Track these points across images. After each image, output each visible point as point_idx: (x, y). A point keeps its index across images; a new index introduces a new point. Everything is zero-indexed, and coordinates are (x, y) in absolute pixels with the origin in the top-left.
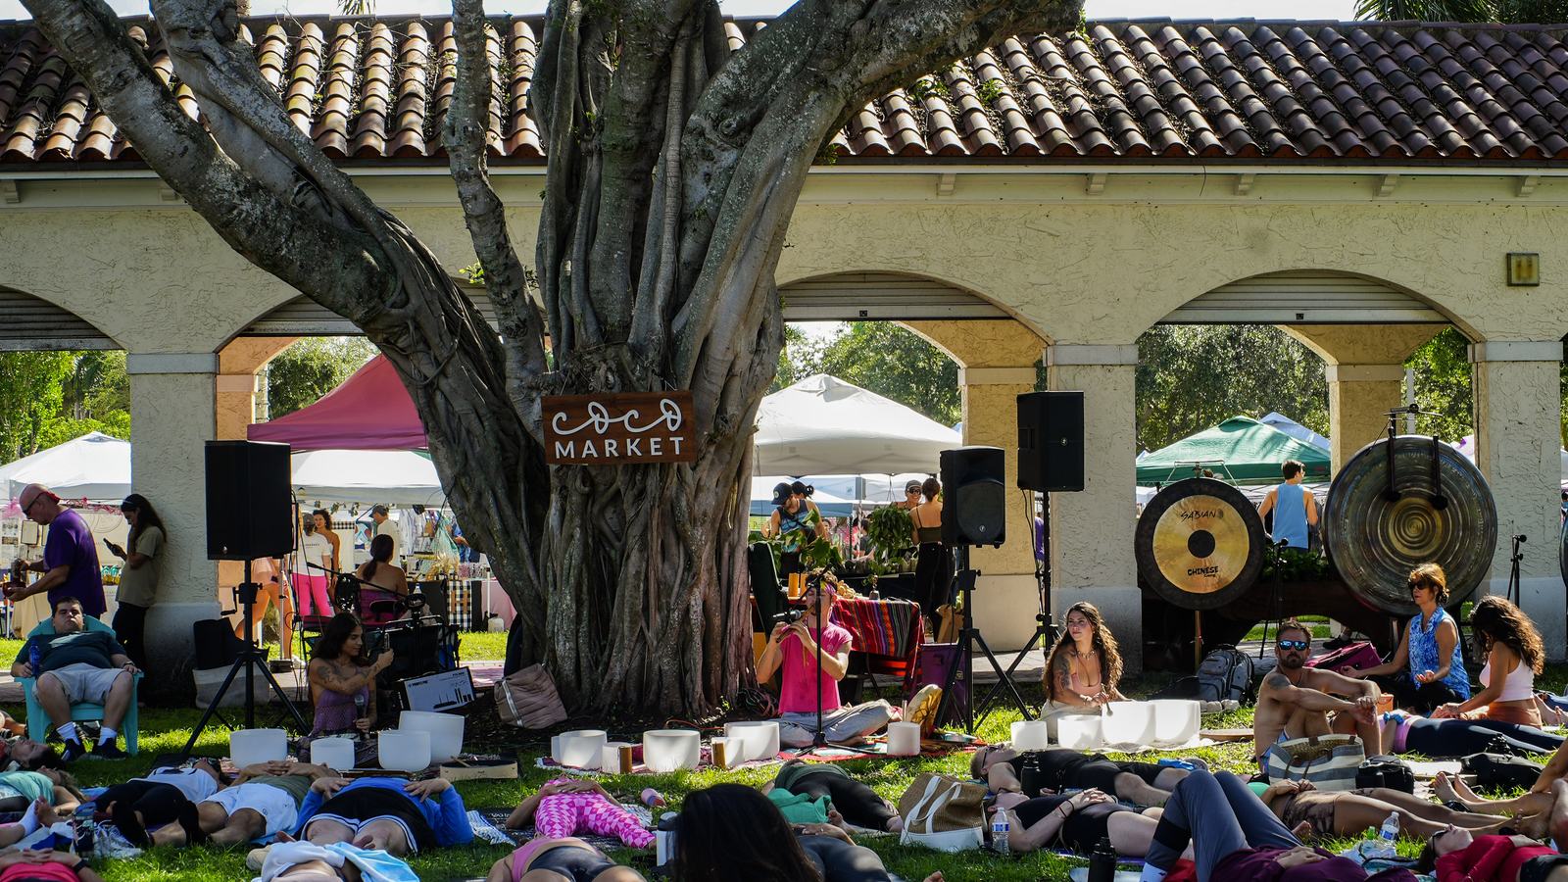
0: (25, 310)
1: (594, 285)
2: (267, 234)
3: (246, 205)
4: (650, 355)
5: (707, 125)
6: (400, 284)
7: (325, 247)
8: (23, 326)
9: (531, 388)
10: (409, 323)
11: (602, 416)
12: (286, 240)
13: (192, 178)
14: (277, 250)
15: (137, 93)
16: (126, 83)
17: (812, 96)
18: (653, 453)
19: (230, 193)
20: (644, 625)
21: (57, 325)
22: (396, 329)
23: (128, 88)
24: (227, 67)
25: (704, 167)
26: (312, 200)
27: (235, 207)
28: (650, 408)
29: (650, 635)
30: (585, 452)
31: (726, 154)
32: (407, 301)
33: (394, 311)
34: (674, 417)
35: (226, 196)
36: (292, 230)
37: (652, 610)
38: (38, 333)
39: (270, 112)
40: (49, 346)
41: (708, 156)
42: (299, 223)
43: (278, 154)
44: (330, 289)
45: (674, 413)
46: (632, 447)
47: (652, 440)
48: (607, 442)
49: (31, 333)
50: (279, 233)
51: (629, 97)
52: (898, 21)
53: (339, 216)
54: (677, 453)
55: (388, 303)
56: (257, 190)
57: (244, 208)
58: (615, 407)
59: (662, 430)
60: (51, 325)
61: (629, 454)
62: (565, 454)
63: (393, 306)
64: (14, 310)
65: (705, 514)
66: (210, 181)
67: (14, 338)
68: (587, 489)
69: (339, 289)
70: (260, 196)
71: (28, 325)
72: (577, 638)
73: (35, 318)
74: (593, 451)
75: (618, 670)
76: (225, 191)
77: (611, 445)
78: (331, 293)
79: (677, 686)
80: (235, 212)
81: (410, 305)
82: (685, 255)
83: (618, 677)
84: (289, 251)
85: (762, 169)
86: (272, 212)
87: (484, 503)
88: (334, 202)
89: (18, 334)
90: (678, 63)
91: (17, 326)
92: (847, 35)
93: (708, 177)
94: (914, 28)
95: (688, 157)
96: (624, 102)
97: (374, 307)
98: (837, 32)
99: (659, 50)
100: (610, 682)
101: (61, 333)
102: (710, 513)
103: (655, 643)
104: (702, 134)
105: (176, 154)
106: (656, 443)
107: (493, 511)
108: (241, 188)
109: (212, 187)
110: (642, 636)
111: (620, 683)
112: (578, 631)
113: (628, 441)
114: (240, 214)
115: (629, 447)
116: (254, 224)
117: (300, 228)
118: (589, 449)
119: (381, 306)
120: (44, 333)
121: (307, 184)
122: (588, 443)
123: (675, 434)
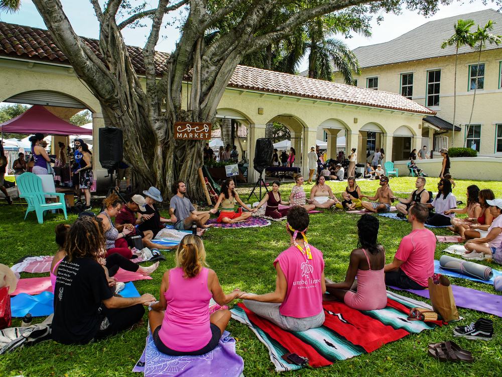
1: (173, 96)
2: (92, 72)
5: (208, 59)
9: (156, 120)
10: (119, 101)
12: (95, 75)
13: (77, 52)
17: (238, 55)
25: (207, 70)
31: (212, 67)
36: (96, 72)
37: (191, 175)
41: (208, 67)
51: (188, 50)
52: (257, 41)
66: (81, 54)
76: (84, 58)
81: (118, 96)
82: (203, 90)
84: (96, 78)
85: (226, 71)
90: (199, 43)
92: (247, 42)
93: (207, 72)
94: (261, 43)
95: (204, 67)
96: (187, 51)
98: (245, 41)
99: (196, 39)
104: (207, 61)
105: (74, 44)
107: (135, 150)
109: (81, 56)
110: (188, 181)
116: (89, 69)
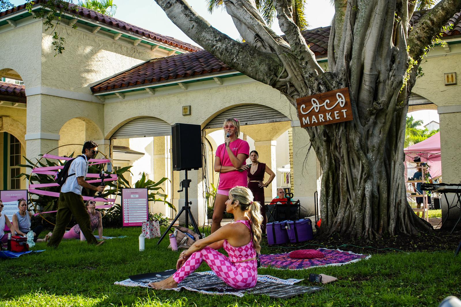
0: (267, 111)
2: (228, 54)
3: (219, 44)
4: (340, 76)
6: (284, 69)
7: (252, 57)
8: (266, 115)
10: (288, 83)
11: (317, 104)
12: (236, 56)
13: (197, 36)
14: (232, 60)
15: (175, 8)
16: (171, 5)
18: (336, 118)
19: (212, 40)
20: (349, 197)
21: (276, 114)
22: (284, 87)
23: (172, 7)
24: (237, 4)
26: (259, 44)
27: (214, 46)
28: (333, 97)
29: (351, 201)
30: (313, 121)
32: (288, 76)
33: (281, 80)
34: (342, 100)
35: (210, 42)
36: (238, 52)
38: (270, 117)
39: (248, 16)
40: (273, 121)
42: (241, 50)
43: (252, 31)
44: (256, 74)
45: (342, 99)
46: (328, 116)
47: (335, 112)
48: (320, 115)
49: (269, 117)
50: (233, 54)
53: (268, 49)
54: (345, 117)
55: (279, 77)
56: (225, 39)
57: (218, 45)
58: (321, 99)
59: (338, 107)
60: (274, 115)
61: (328, 120)
62: (306, 123)
63: (281, 78)
64: (264, 111)
65: (374, 147)
66: (203, 36)
67: (264, 119)
68: (325, 139)
69: (260, 73)
70: (226, 41)
71: (268, 115)
72: (327, 203)
73: (270, 113)
74: (315, 120)
75: (340, 217)
76: (210, 40)
77: (321, 116)
78: (257, 75)
79: (361, 224)
80: (214, 47)
81: (288, 77)
83: (339, 220)
84: (237, 60)
86: (230, 46)
87: (320, 151)
88: (266, 44)
89: (265, 118)
91: (265, 116)
97: (272, 79)
100: (336, 222)
101: (276, 117)
102: (376, 145)
103: (354, 205)
105: (190, 28)
106: (337, 113)
108: (217, 39)
109: (204, 39)
110: (348, 202)
111: (340, 223)
112: (327, 200)
113: (327, 114)
114: (216, 48)
115: (328, 117)
116: (222, 51)
117: (242, 51)
118: (314, 119)
119: (275, 78)
120: (272, 117)
121: (258, 39)
122: (314, 117)
123: (343, 108)
